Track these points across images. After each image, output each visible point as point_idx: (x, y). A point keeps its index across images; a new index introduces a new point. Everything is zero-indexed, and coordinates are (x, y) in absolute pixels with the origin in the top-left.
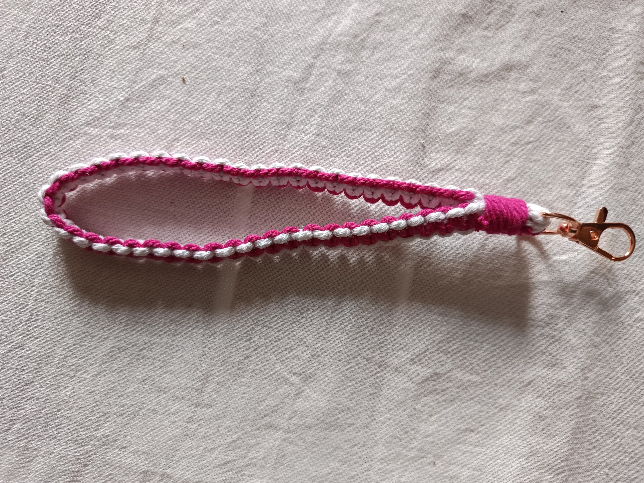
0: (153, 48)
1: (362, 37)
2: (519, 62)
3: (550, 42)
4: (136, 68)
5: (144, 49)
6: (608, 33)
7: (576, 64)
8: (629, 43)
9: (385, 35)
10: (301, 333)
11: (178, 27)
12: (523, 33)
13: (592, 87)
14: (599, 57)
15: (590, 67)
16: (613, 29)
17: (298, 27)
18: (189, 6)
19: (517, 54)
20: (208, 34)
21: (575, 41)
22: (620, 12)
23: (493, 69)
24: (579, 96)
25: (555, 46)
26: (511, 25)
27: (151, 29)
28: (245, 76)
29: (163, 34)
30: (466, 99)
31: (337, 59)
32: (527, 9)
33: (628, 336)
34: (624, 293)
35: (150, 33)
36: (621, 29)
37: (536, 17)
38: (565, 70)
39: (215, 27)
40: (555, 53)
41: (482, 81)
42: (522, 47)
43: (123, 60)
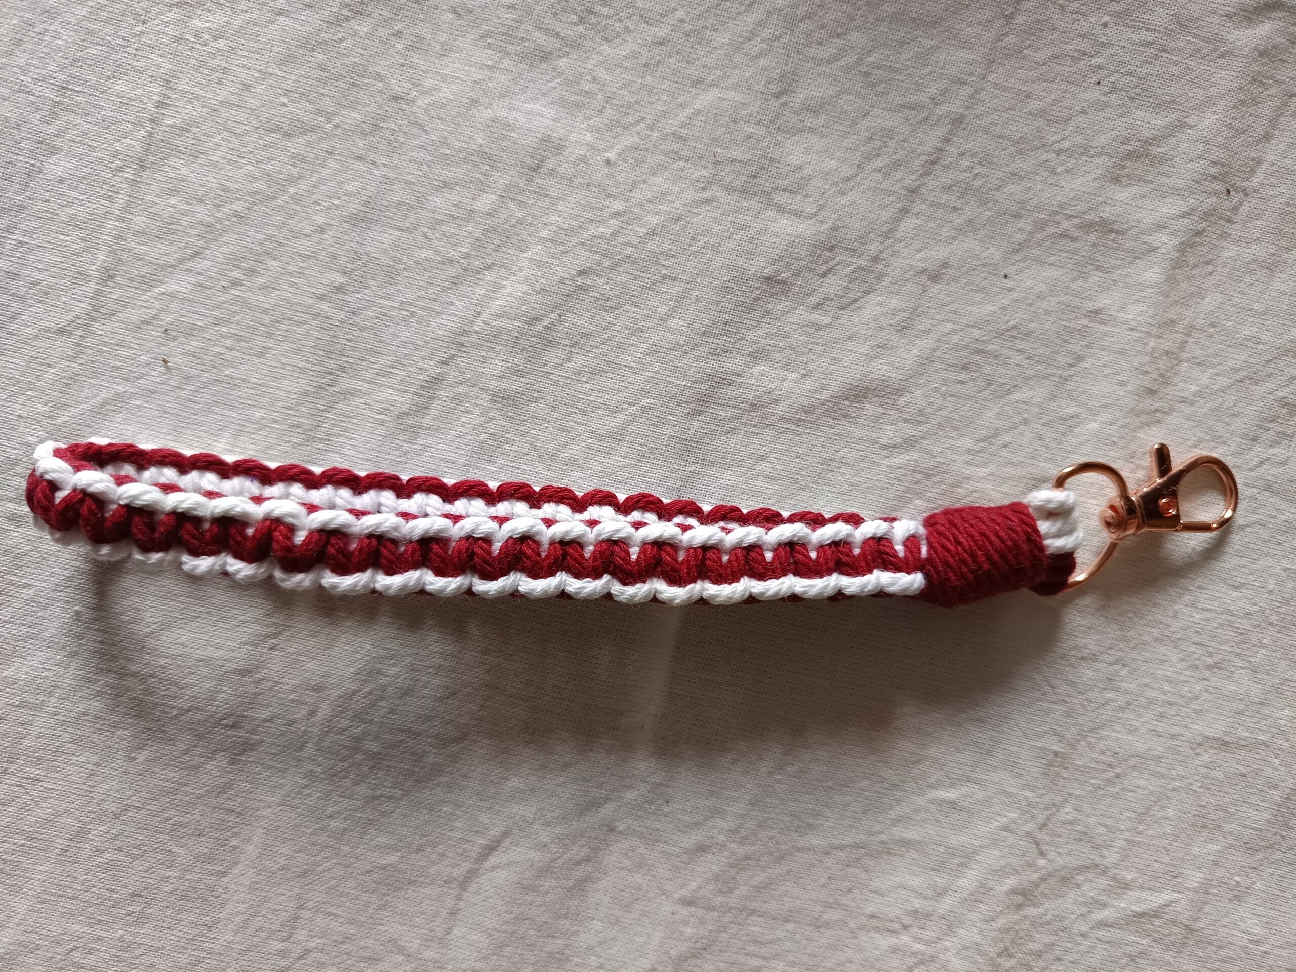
0: (101, 335)
1: (546, 322)
2: (883, 380)
3: (955, 339)
4: (65, 377)
5: (81, 336)
6: (1085, 321)
7: (1008, 387)
8: (1127, 347)
9: (598, 317)
10: (396, 929)
11: (157, 290)
12: (898, 318)
13: (1040, 438)
14: (1060, 372)
15: (1039, 393)
16: (1097, 312)
17: (410, 296)
18: (180, 245)
19: (881, 364)
20: (218, 307)
21: (1012, 337)
22: (1115, 277)
23: (825, 395)
24: (1010, 455)
25: (966, 347)
26: (874, 298)
27: (98, 293)
28: (293, 399)
29: (124, 304)
30: (763, 458)
31: (491, 366)
32: (912, 266)
33: (1076, 956)
34: (1075, 869)
35: (95, 302)
36: (1111, 316)
37: (929, 283)
38: (986, 399)
39: (233, 292)
40: (966, 361)
41: (799, 420)
42: (892, 348)
43: (37, 358)
